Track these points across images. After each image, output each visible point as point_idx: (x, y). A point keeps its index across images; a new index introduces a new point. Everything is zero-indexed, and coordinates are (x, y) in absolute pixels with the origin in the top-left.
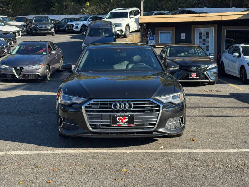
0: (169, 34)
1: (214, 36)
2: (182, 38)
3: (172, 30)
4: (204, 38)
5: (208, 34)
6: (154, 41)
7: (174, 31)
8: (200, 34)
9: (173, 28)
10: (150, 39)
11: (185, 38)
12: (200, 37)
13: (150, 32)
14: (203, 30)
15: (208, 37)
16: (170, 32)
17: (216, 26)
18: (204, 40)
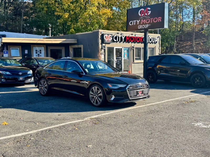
0: (17, 50)
1: (44, 52)
2: (26, 53)
3: (19, 48)
4: (38, 53)
5: (40, 51)
6: (7, 55)
7: (21, 48)
8: (36, 51)
9: (20, 46)
10: (4, 53)
11: (27, 53)
12: (36, 53)
13: (5, 48)
14: (38, 48)
15: (41, 53)
16: (18, 49)
17: (45, 46)
18: (39, 55)
